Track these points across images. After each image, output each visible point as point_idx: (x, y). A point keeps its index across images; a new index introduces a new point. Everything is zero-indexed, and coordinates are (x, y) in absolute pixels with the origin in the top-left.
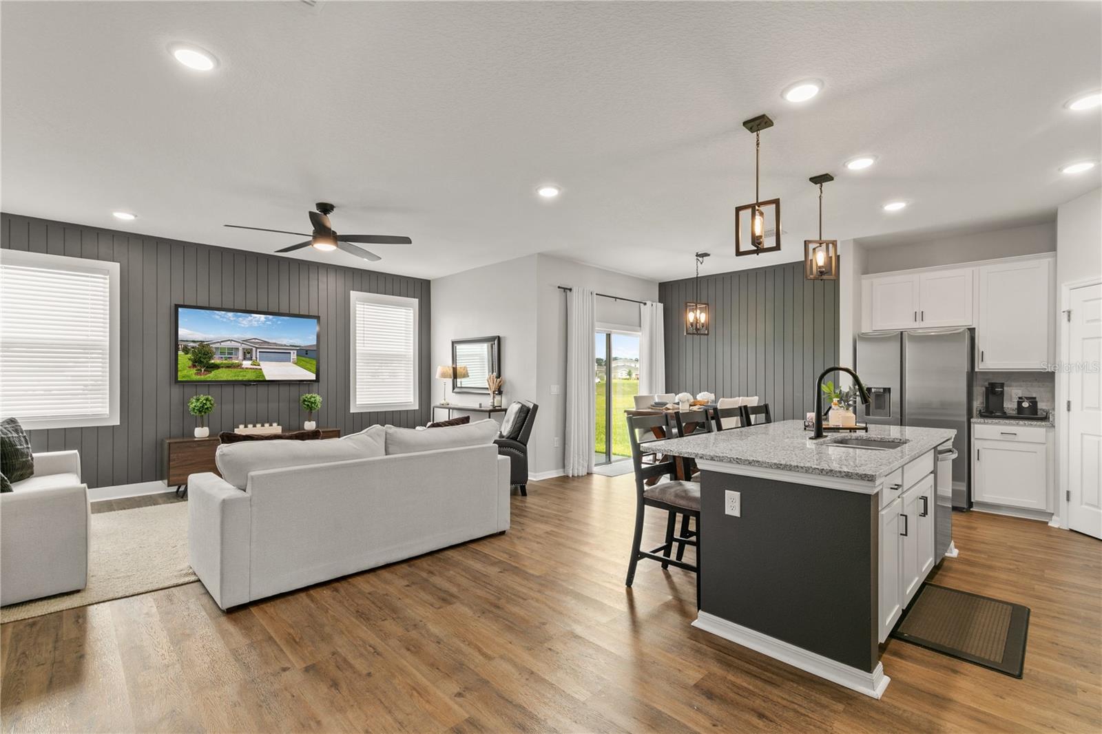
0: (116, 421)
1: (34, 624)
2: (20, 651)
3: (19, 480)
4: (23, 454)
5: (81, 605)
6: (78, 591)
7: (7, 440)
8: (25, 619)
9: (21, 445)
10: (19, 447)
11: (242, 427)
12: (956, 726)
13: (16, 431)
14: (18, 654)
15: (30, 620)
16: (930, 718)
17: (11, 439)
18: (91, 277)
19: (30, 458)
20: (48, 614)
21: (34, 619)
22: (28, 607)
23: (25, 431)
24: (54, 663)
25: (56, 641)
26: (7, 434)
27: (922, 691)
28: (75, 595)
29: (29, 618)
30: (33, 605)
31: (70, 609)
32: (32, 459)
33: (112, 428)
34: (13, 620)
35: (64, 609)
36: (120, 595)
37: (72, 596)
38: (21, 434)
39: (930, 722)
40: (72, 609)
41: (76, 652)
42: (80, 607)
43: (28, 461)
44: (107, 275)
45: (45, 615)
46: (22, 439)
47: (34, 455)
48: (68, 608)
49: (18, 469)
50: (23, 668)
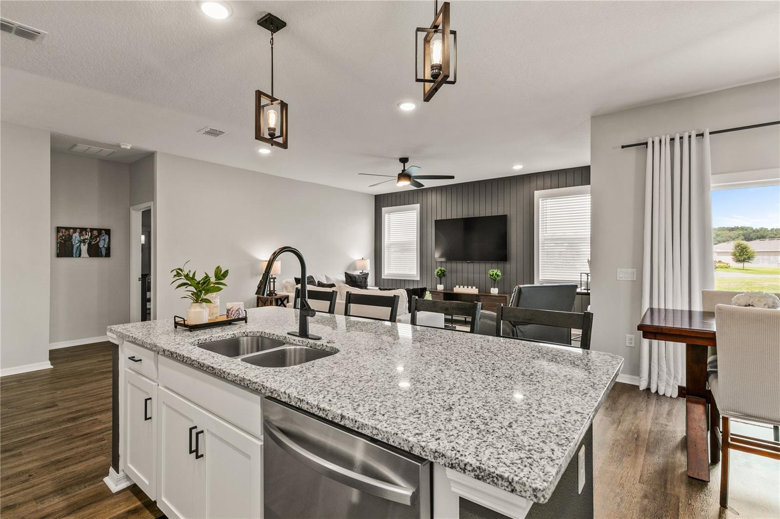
11: (457, 286)
12: (53, 503)
16: (69, 496)
27: (89, 504)
33: (417, 281)
39: (67, 494)
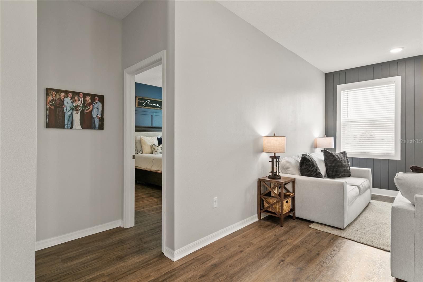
0: (399, 158)
1: (318, 233)
2: (306, 240)
3: (344, 177)
4: (344, 166)
5: (338, 235)
6: (341, 229)
7: (338, 159)
8: (318, 230)
9: (344, 162)
10: (343, 163)
13: (344, 157)
14: (305, 240)
15: (319, 231)
17: (341, 160)
18: (386, 86)
19: (348, 168)
20: (325, 232)
21: (320, 232)
22: (322, 226)
23: (349, 158)
24: (309, 250)
25: (317, 243)
26: (339, 157)
28: (339, 230)
29: (319, 230)
30: (324, 226)
31: (333, 234)
32: (350, 169)
33: (396, 161)
34: (314, 228)
35: (331, 233)
36: (355, 239)
37: (338, 230)
38: (346, 158)
40: (334, 235)
41: (318, 251)
42: (337, 236)
43: (347, 169)
44: (394, 84)
45: (324, 232)
46: (346, 160)
47: (351, 168)
48: (332, 234)
49: (342, 172)
50: (301, 246)
